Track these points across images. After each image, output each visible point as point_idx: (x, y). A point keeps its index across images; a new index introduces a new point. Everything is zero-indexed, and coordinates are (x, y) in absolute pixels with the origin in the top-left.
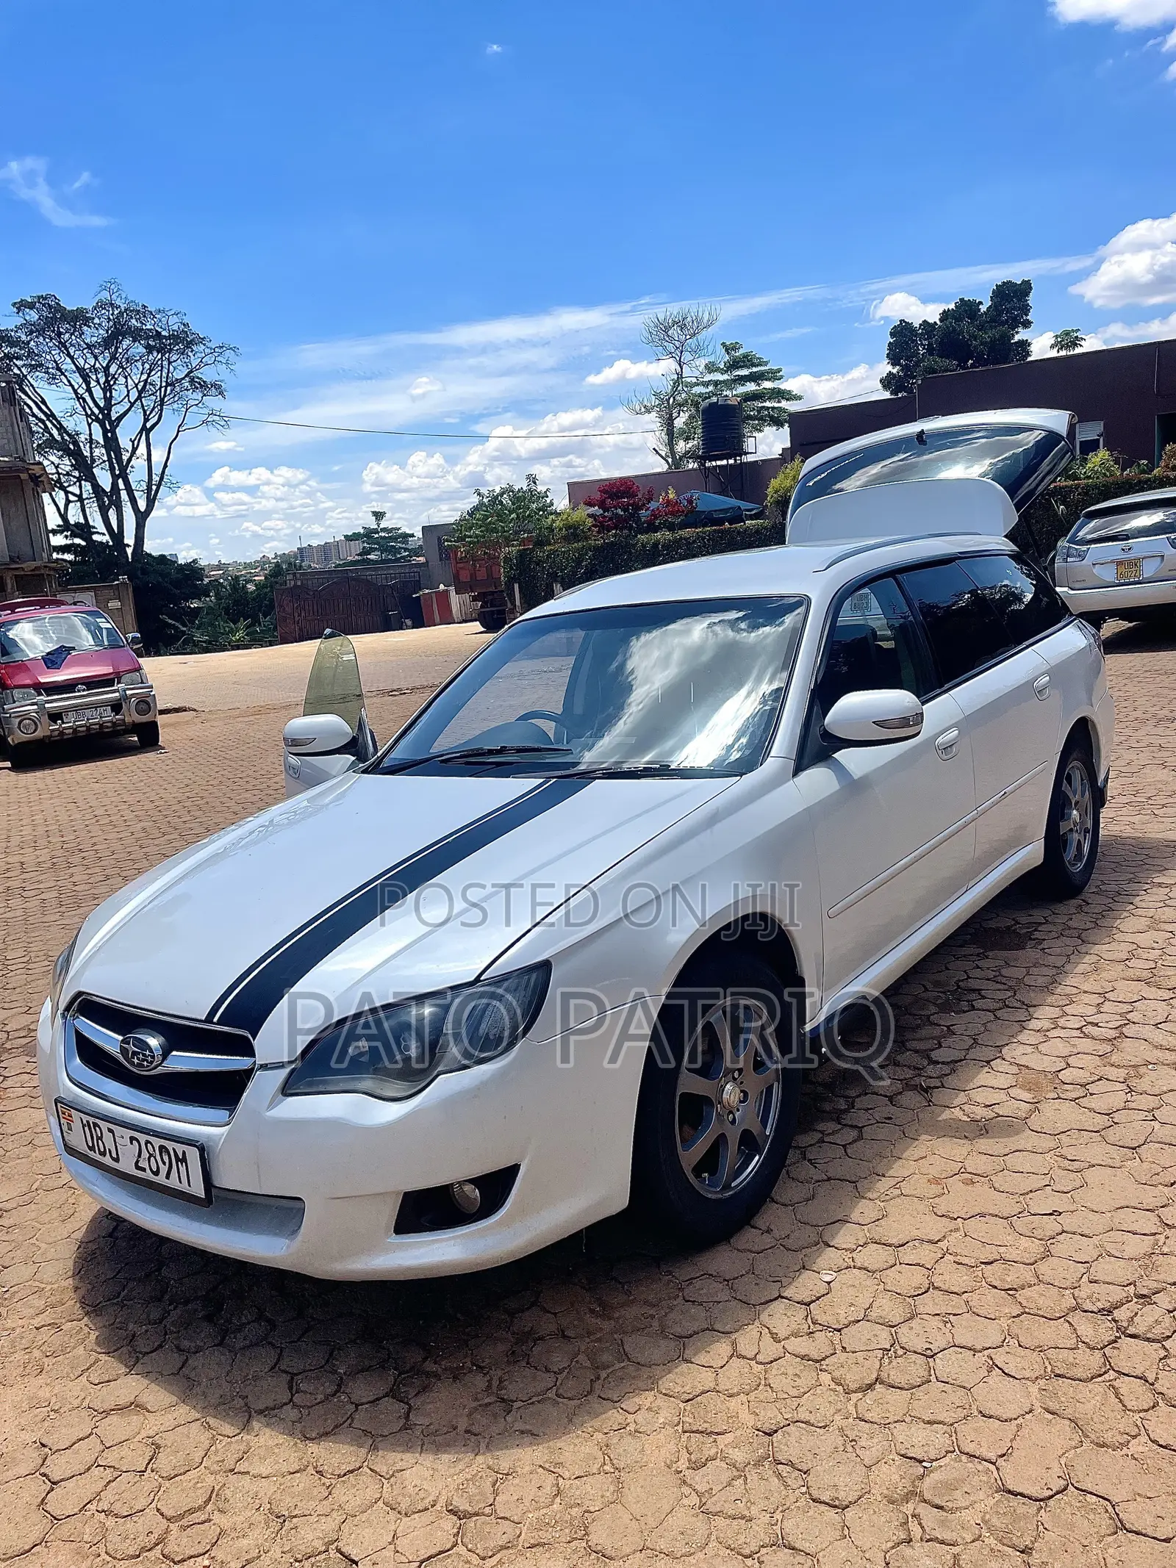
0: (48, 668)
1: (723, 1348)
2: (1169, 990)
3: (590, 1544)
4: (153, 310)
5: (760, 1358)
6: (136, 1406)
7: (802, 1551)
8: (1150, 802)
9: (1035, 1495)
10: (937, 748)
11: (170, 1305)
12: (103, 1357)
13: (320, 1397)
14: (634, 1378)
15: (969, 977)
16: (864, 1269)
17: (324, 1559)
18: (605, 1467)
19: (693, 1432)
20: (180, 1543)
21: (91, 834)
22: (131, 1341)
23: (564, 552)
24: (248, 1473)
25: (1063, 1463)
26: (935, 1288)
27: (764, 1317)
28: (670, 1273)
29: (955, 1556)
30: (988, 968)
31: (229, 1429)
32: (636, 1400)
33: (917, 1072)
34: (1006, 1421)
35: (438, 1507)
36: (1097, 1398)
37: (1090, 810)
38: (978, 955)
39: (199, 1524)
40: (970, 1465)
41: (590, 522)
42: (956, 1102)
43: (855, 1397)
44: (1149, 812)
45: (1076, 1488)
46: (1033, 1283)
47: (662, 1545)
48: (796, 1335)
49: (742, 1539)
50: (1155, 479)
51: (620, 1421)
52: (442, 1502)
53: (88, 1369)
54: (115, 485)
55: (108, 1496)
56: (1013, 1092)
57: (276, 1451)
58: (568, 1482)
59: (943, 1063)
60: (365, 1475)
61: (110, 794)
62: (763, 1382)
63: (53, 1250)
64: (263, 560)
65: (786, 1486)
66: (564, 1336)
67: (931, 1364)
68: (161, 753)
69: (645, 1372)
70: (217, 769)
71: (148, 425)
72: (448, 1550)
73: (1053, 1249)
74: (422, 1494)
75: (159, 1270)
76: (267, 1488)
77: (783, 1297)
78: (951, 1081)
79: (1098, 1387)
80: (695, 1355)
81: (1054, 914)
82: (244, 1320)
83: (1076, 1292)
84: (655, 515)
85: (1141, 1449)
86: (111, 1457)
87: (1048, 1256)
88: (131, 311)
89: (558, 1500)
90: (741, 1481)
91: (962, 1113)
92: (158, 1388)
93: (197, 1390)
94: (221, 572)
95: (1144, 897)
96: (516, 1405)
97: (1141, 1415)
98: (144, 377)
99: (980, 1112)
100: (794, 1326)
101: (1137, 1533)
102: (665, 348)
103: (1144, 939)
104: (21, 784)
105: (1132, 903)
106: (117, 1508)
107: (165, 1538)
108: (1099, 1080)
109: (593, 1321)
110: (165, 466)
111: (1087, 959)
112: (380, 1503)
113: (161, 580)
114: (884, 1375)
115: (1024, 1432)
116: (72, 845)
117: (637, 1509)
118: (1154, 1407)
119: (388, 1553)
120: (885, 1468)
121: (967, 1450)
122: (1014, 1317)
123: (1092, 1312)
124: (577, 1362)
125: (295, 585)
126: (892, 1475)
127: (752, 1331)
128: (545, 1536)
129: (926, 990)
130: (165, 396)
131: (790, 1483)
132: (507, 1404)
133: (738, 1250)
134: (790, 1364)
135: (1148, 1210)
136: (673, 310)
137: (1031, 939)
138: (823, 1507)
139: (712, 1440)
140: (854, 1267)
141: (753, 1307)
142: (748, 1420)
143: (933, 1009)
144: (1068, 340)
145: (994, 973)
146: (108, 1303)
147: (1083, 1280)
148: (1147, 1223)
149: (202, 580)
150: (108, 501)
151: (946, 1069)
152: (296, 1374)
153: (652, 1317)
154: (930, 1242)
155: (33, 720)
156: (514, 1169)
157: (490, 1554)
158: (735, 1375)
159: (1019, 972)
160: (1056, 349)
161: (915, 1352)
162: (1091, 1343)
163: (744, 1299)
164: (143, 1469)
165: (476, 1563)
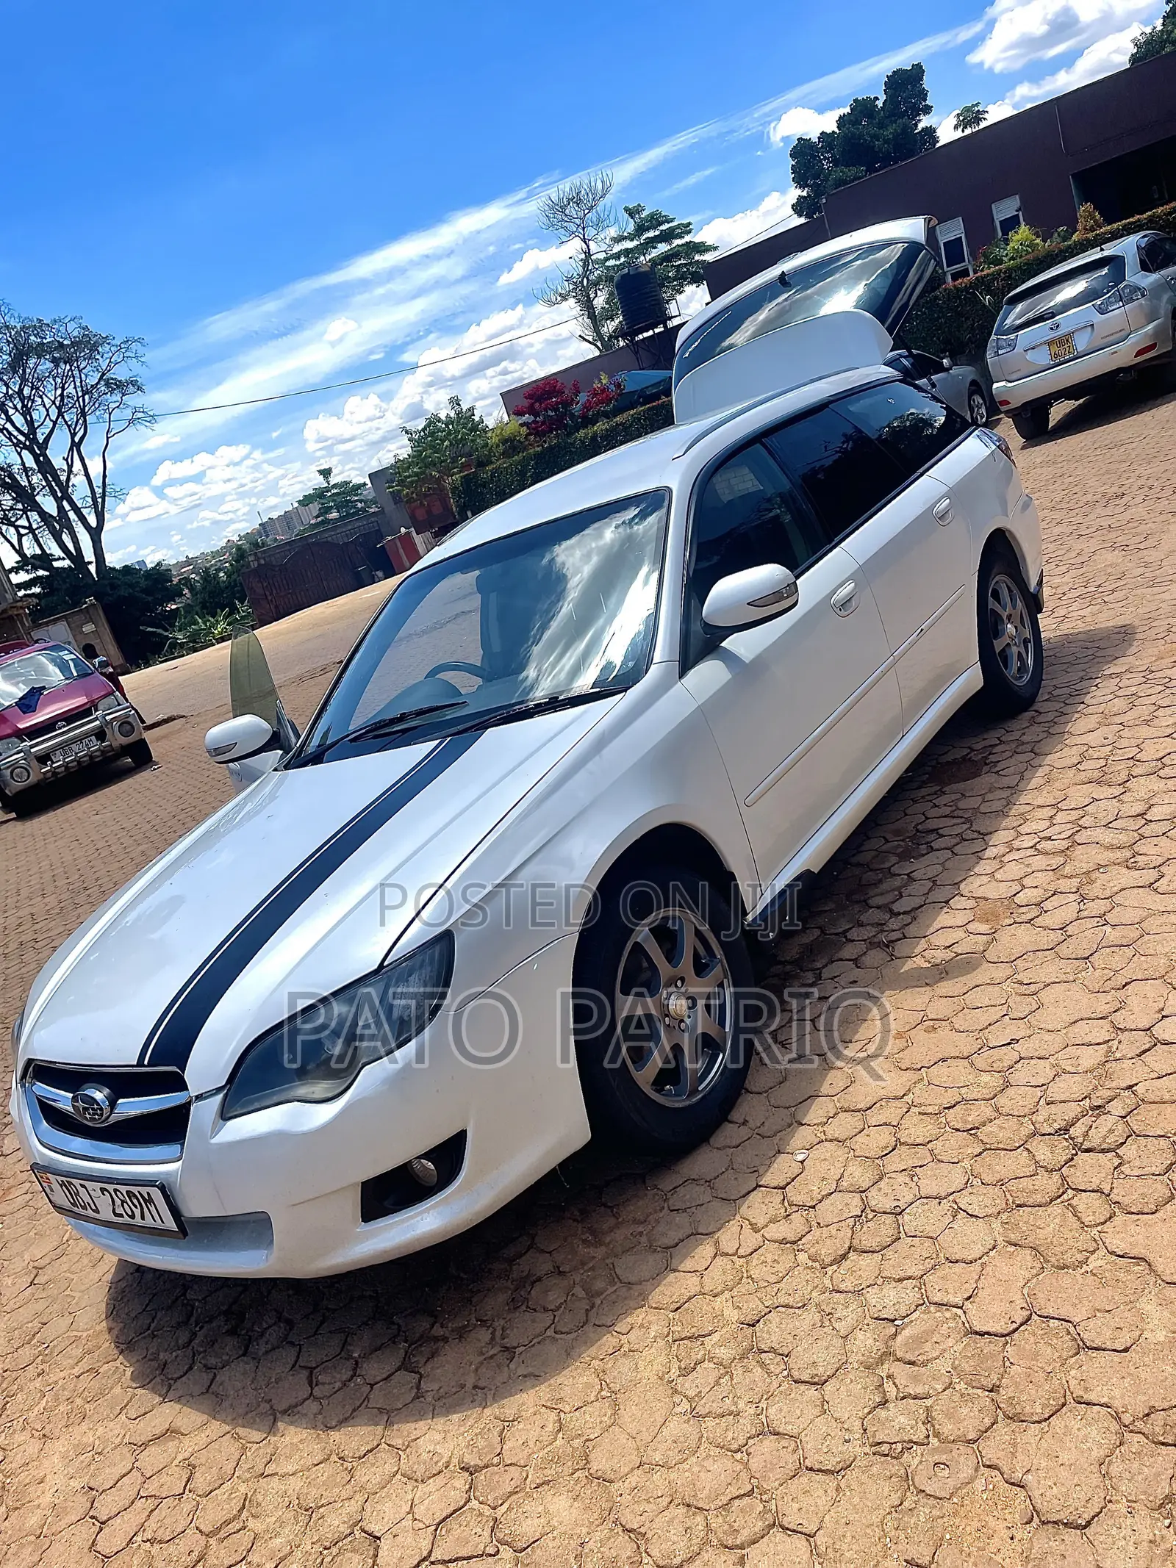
0: (24, 713)
1: (706, 1250)
2: (1119, 785)
3: (591, 1471)
4: (48, 322)
5: (741, 1252)
6: (172, 1432)
7: (786, 1434)
8: (1100, 590)
9: (1000, 1331)
10: (833, 607)
11: (196, 1326)
12: (139, 1391)
13: (338, 1385)
14: (626, 1298)
15: (927, 818)
16: (835, 1140)
17: (350, 1542)
18: (603, 1393)
19: (682, 1339)
20: (220, 1553)
21: (94, 870)
22: (163, 1370)
23: (506, 468)
24: (277, 1474)
25: (1025, 1293)
26: (902, 1144)
27: (744, 1209)
28: (655, 1187)
29: (928, 1409)
30: (945, 805)
31: (257, 1436)
32: (628, 1319)
33: (880, 927)
34: (971, 1262)
35: (451, 1467)
36: (1056, 1221)
37: (1026, 619)
38: (935, 793)
39: (234, 1533)
40: (938, 1314)
41: (524, 430)
42: (917, 951)
43: (830, 1270)
44: (1100, 601)
45: (1038, 1315)
46: (993, 1118)
47: (657, 1457)
48: (773, 1220)
49: (730, 1435)
50: (1075, 245)
51: (614, 1344)
52: (455, 1461)
53: (125, 1406)
54: (60, 508)
55: (151, 1525)
56: (971, 927)
57: (301, 1446)
58: (568, 1415)
59: (904, 913)
60: (384, 1454)
61: (110, 824)
62: (745, 1275)
63: (86, 1297)
64: (229, 544)
65: (769, 1373)
66: (560, 1273)
67: (900, 1222)
68: (155, 769)
69: (636, 1290)
70: (207, 773)
71: (77, 439)
72: (463, 1507)
73: (1012, 1079)
74: (435, 1459)
75: (184, 1295)
76: (295, 1484)
77: (760, 1186)
78: (912, 930)
79: (1055, 1209)
80: (681, 1262)
81: (1008, 732)
82: (265, 1325)
83: (1034, 1118)
84: (587, 407)
85: (1100, 1263)
86: (152, 1488)
87: (1007, 1086)
88: (28, 328)
89: (560, 1435)
90: (727, 1377)
91: (923, 960)
92: (189, 1410)
93: (226, 1404)
94: (191, 567)
95: (1095, 693)
96: (518, 1351)
97: (1099, 1228)
98: (59, 392)
99: (941, 955)
100: (772, 1212)
101: (1097, 1349)
102: (566, 228)
103: (1092, 739)
104: (28, 832)
105: (1083, 703)
106: (160, 1535)
107: (205, 1554)
108: (1053, 895)
109: (583, 1250)
110: (105, 476)
111: (1041, 772)
112: (398, 1476)
113: (131, 591)
114: (855, 1242)
115: (989, 1269)
116: (77, 885)
117: (632, 1428)
118: (1110, 1218)
119: (407, 1523)
120: (859, 1334)
121: (935, 1299)
122: (976, 1156)
123: (1049, 1134)
124: (573, 1295)
125: (259, 565)
126: (866, 1342)
127: (733, 1227)
128: (549, 1473)
129: (887, 841)
130: (84, 406)
131: (772, 1370)
132: (509, 1351)
133: (718, 1148)
134: (770, 1252)
135: (1101, 1018)
136: (566, 186)
137: (986, 764)
138: (803, 1387)
139: (699, 1343)
140: (826, 1140)
141: (733, 1201)
142: (733, 1315)
143: (894, 859)
144: (970, 116)
145: (950, 808)
146: (140, 1337)
147: (1041, 1103)
148: (1101, 1032)
149: (171, 581)
150: (58, 525)
151: (907, 919)
152: (315, 1368)
153: (641, 1234)
154: (896, 1098)
155: (22, 767)
156: (461, 1136)
157: (500, 1502)
158: (719, 1273)
159: (973, 802)
160: (960, 129)
161: (885, 1213)
162: (1048, 1166)
163: (724, 1196)
164: (181, 1492)
165: (488, 1514)
